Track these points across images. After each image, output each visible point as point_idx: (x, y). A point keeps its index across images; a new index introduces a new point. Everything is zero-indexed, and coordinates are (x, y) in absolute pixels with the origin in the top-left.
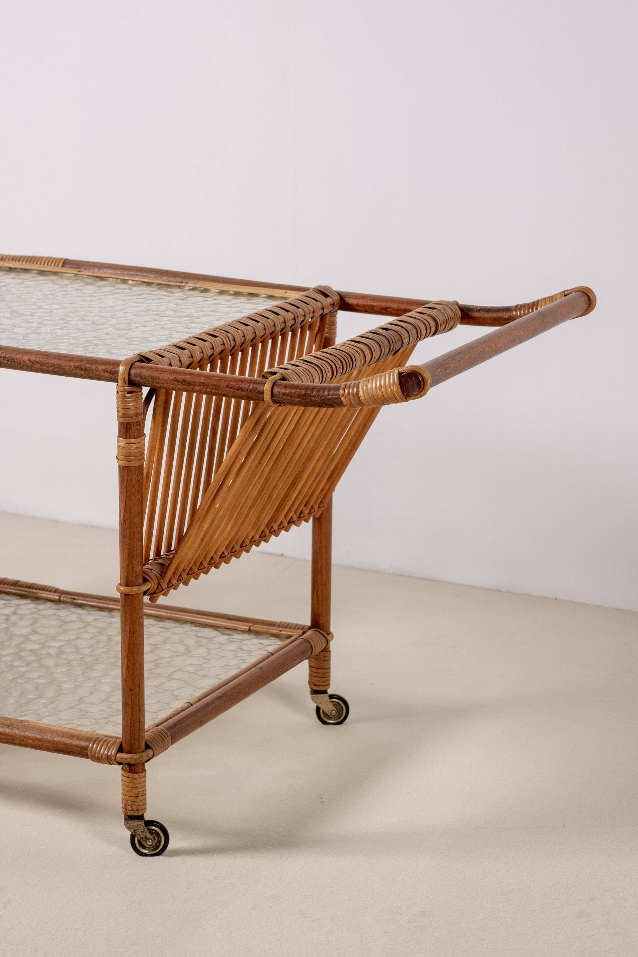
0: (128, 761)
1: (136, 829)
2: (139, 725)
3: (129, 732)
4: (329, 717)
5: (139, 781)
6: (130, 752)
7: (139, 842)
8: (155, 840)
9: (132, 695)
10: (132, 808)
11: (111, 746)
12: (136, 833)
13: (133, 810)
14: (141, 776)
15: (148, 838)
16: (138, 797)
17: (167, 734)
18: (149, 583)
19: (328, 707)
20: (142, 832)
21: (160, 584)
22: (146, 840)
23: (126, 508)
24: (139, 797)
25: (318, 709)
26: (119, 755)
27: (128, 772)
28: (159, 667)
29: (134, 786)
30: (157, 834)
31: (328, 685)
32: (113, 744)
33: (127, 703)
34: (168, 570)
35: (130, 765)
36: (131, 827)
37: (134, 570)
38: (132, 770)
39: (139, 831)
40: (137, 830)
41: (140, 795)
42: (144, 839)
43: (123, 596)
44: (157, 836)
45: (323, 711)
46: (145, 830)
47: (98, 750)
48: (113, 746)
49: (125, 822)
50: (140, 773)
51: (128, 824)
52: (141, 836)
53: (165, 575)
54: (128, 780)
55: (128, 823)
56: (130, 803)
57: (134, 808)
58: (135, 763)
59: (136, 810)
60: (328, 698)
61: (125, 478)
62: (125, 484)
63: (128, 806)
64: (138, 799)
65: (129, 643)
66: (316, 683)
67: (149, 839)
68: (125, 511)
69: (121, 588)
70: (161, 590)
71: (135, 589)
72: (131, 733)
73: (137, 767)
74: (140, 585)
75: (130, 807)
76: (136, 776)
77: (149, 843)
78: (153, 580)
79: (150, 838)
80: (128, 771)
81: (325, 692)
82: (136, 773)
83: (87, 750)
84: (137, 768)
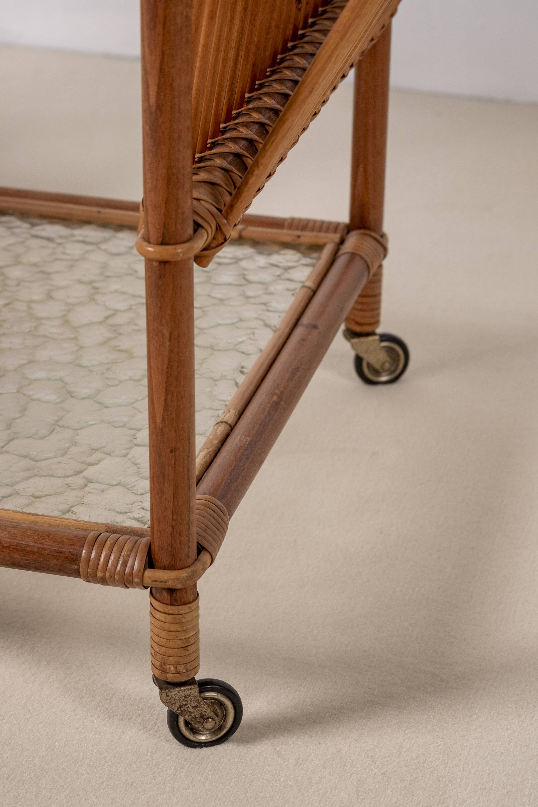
0: (170, 584)
1: (184, 703)
2: (189, 514)
3: (170, 530)
4: (377, 373)
5: (189, 617)
6: (171, 567)
7: (187, 724)
8: (218, 717)
9: (176, 459)
10: (176, 668)
11: (128, 556)
12: (183, 711)
13: (177, 672)
14: (193, 608)
15: (205, 717)
16: (187, 648)
17: (221, 508)
18: (203, 231)
20: (194, 707)
21: (221, 229)
22: (202, 720)
23: (162, 81)
24: (189, 648)
25: (359, 361)
26: (149, 573)
27: (167, 604)
28: (120, 334)
29: (180, 629)
30: (221, 704)
31: (377, 323)
32: (131, 551)
33: (164, 476)
34: (238, 200)
35: (171, 591)
36: (173, 702)
37: (180, 211)
38: (176, 601)
39: (188, 707)
40: (186, 705)
41: (190, 643)
42: (198, 720)
43: (155, 264)
44: (221, 709)
45: (368, 365)
46: (199, 703)
47: (102, 560)
48: (133, 555)
49: (161, 693)
50: (190, 603)
51: (167, 696)
52: (193, 715)
53: (231, 211)
54: (168, 618)
55: (168, 694)
56: (172, 660)
57: (181, 668)
58: (183, 587)
59: (184, 671)
61: (161, 13)
62: (160, 27)
63: (167, 666)
64: (188, 650)
65: (170, 360)
66: (359, 320)
67: (208, 718)
68: (159, 86)
69: (150, 249)
70: (221, 240)
71: (180, 249)
72: (173, 531)
73: (186, 593)
74: (190, 239)
75: (172, 668)
76: (184, 609)
77: (209, 725)
78: (209, 223)
79: (209, 716)
80: (169, 602)
81: (373, 334)
82: (185, 604)
83: (79, 565)
84: (185, 595)
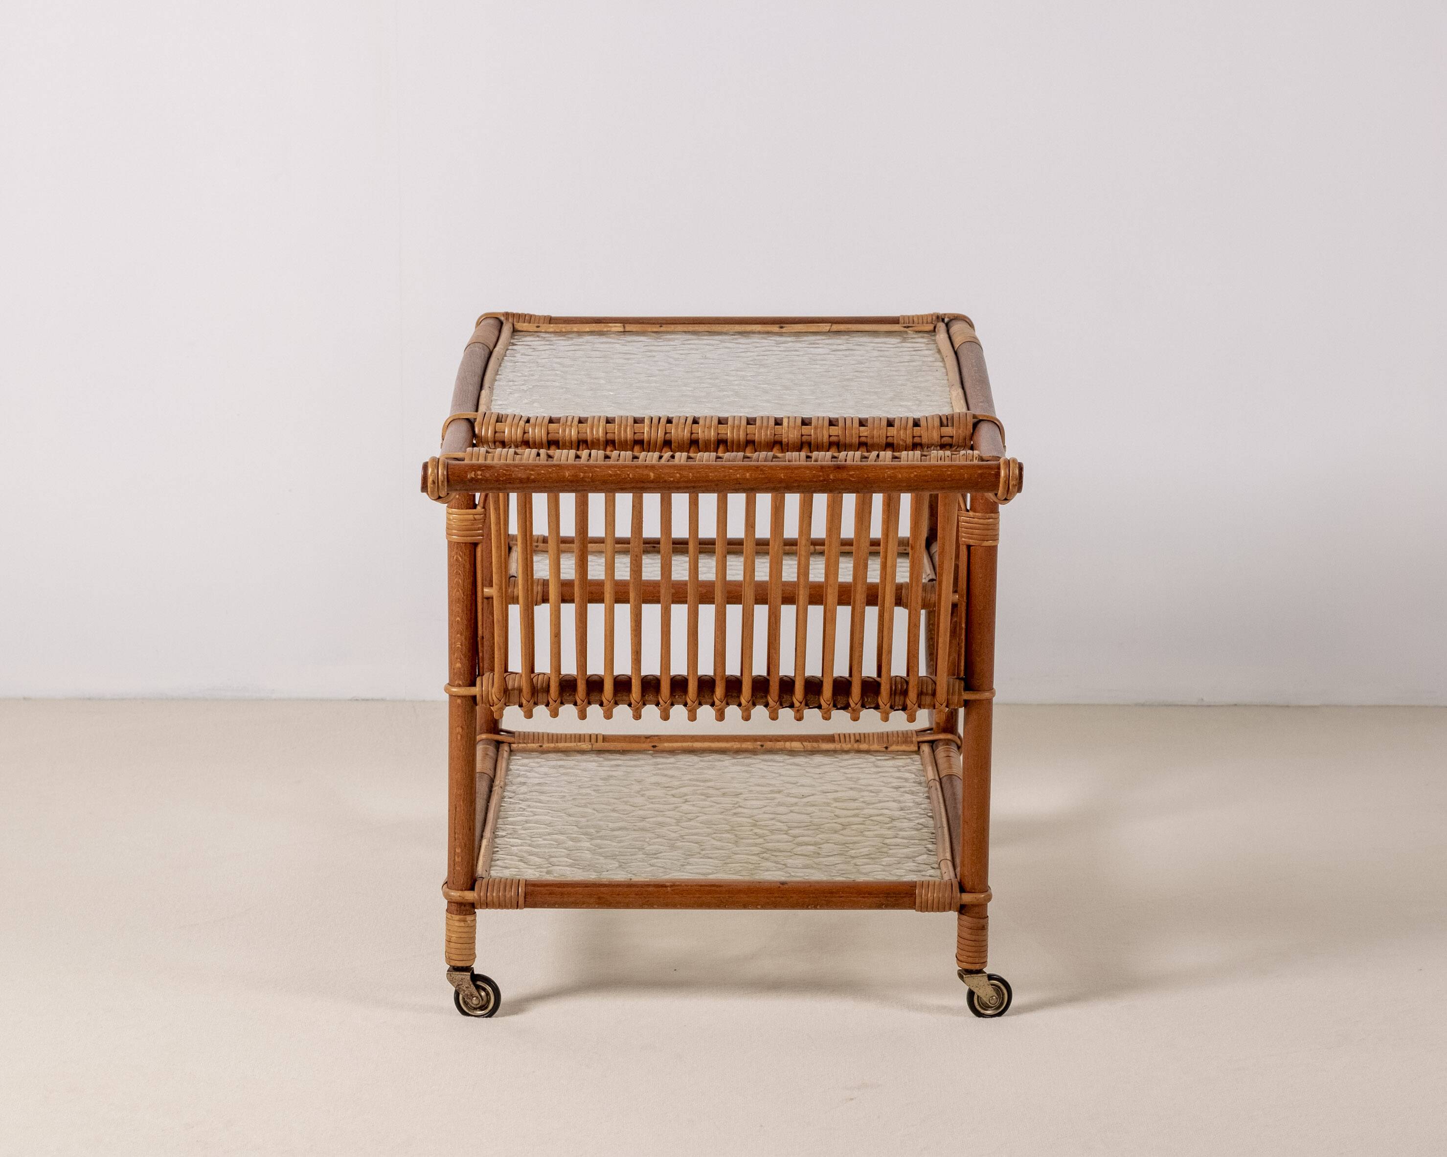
19: (985, 992)
60: (987, 979)
